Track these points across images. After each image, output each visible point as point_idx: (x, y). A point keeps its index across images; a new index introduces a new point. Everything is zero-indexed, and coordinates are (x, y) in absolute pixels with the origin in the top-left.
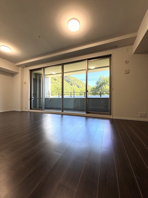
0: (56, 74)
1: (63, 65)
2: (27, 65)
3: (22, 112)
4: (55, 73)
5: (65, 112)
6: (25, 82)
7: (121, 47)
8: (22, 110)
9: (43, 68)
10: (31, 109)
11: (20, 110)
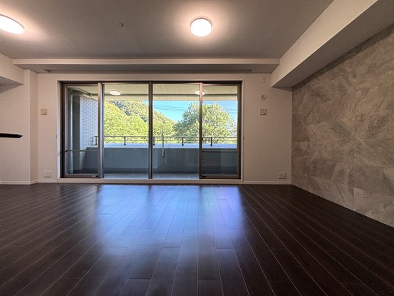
0: (122, 95)
1: (151, 83)
2: (50, 70)
3: (35, 186)
4: (119, 94)
5: (157, 178)
6: (42, 110)
7: (256, 73)
8: (34, 182)
9: (101, 82)
10: (63, 176)
11: (29, 182)
